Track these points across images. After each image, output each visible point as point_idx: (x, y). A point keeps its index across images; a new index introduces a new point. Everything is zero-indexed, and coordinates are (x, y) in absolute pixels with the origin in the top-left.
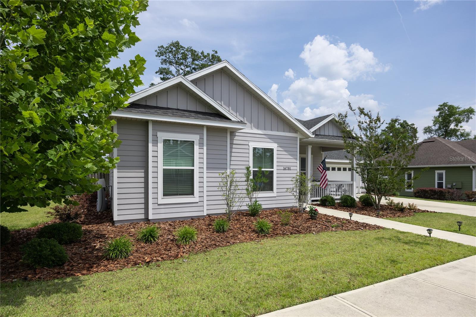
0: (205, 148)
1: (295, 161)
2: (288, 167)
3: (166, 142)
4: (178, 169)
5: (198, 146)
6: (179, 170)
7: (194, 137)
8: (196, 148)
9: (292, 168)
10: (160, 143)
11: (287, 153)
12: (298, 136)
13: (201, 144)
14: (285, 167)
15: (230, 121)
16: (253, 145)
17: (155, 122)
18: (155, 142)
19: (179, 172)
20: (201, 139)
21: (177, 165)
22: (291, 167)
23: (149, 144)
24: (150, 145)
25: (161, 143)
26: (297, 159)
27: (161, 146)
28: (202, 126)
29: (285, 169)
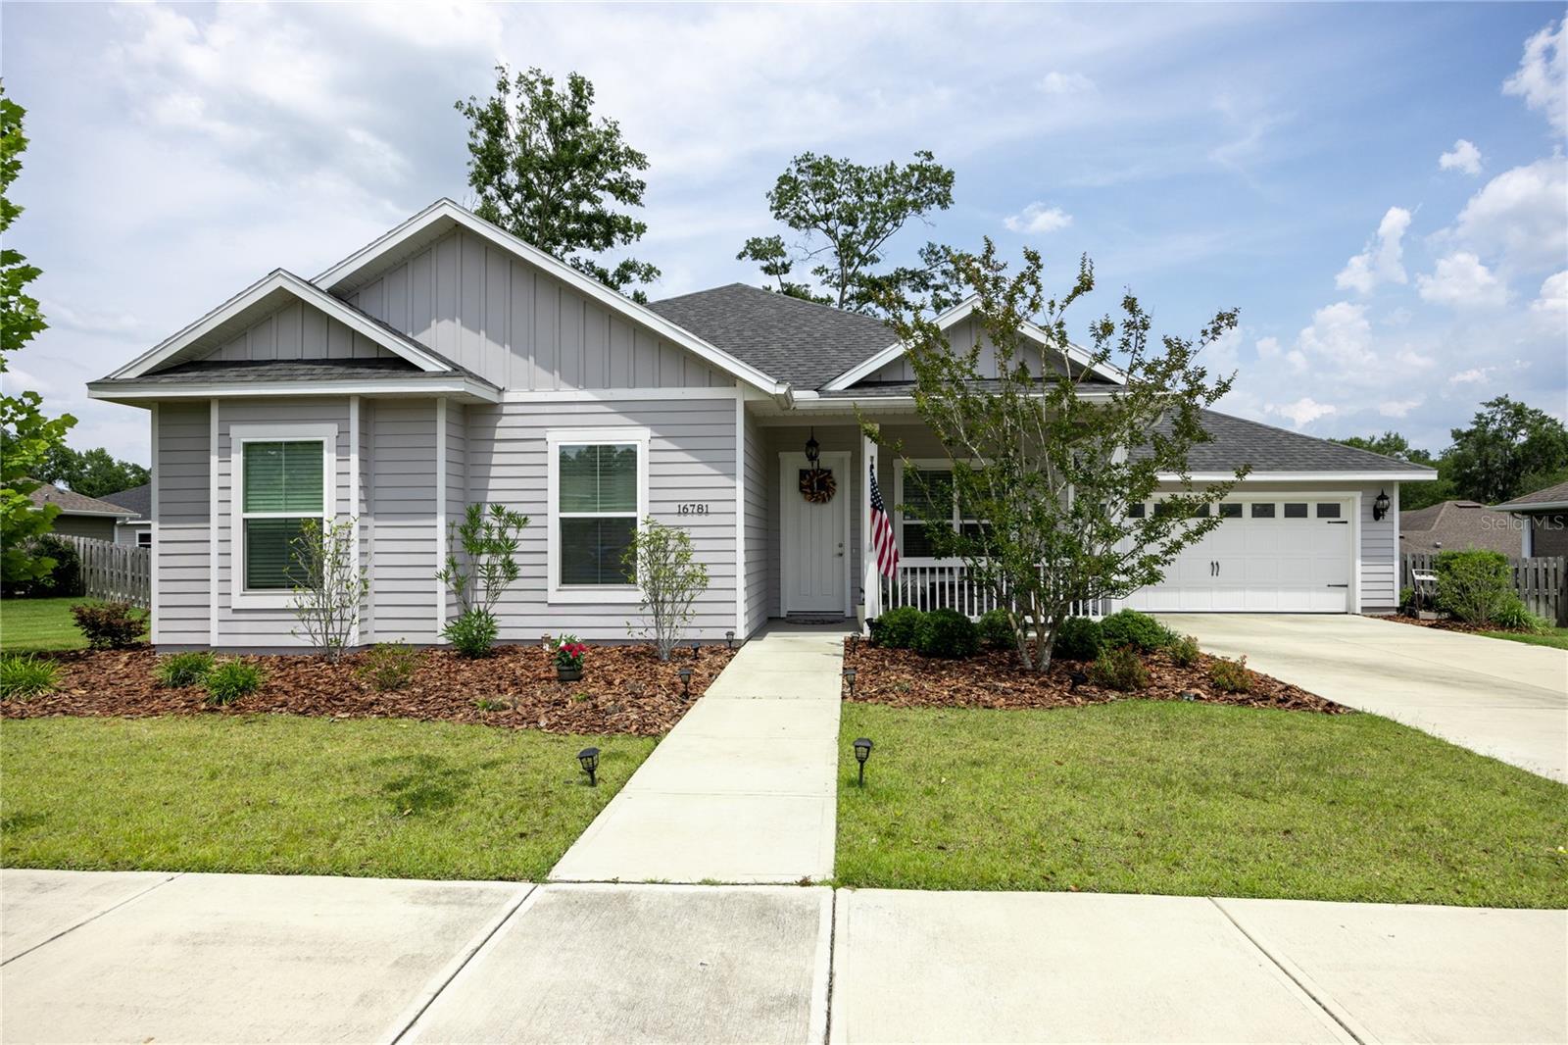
0: (354, 458)
1: (725, 481)
2: (697, 504)
3: (248, 447)
4: (286, 519)
5: (335, 455)
6: (289, 521)
7: (324, 432)
8: (329, 459)
9: (712, 507)
10: (235, 453)
11: (694, 456)
12: (740, 399)
13: (342, 449)
14: (683, 505)
15: (422, 374)
16: (559, 438)
17: (224, 401)
18: (225, 451)
19: (289, 527)
20: (344, 433)
21: (289, 507)
22: (710, 504)
23: (212, 457)
24: (214, 459)
25: (239, 453)
26: (733, 475)
27: (237, 459)
28: (345, 399)
29: (684, 512)
